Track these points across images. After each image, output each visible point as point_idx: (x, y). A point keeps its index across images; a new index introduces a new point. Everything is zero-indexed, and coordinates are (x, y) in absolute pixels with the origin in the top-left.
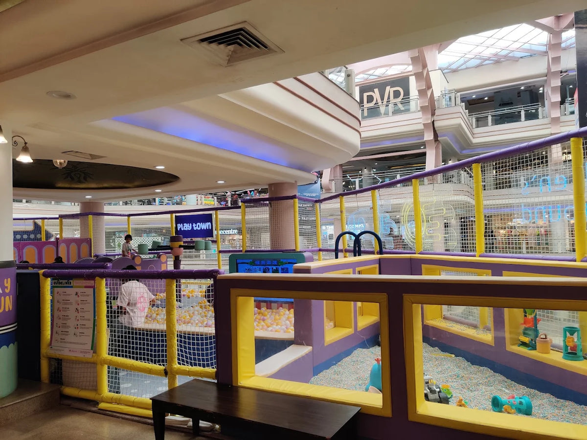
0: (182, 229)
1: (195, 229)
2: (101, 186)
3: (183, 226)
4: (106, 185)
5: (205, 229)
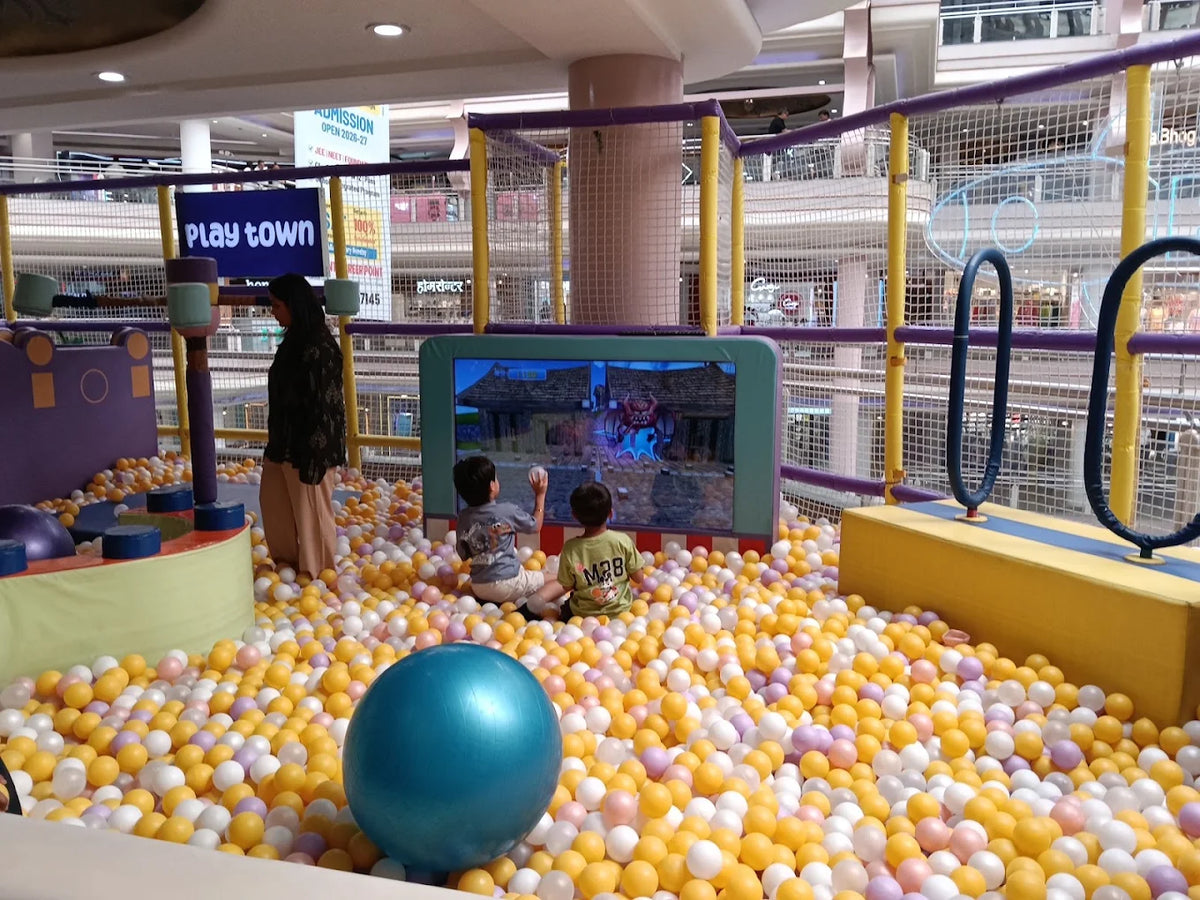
3: (209, 231)
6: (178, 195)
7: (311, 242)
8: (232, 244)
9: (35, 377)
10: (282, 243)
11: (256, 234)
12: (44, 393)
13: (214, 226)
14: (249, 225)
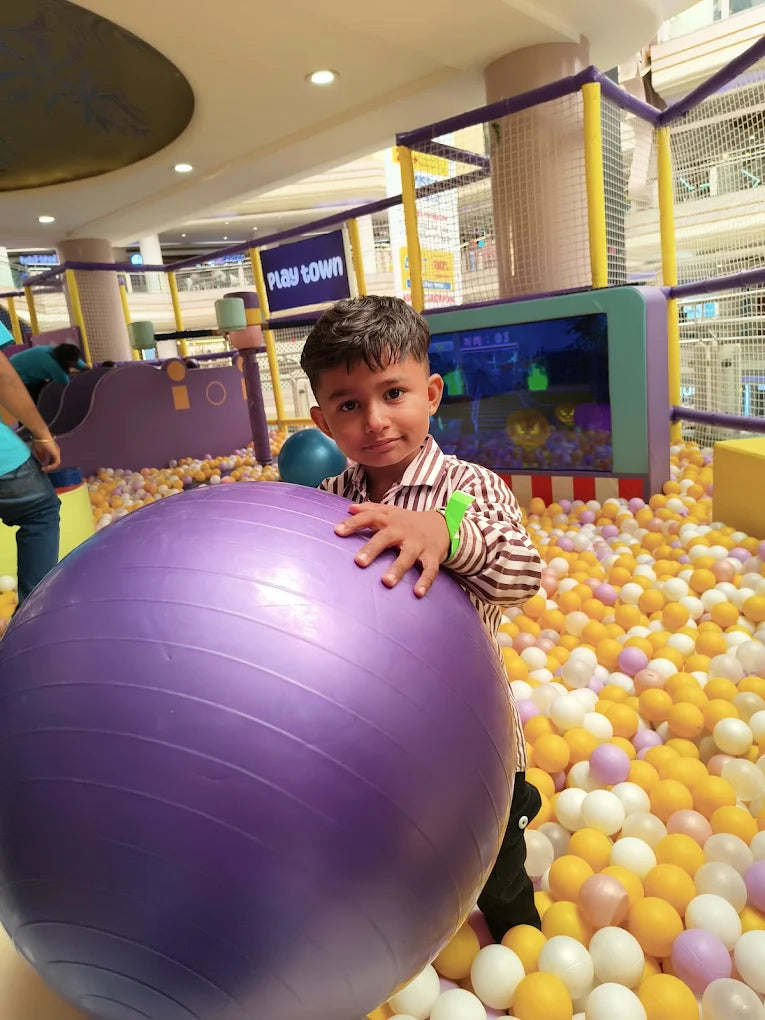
0: (280, 286)
1: (307, 280)
2: (48, 178)
3: (280, 276)
4: (59, 174)
5: (330, 277)
6: (261, 253)
7: (341, 273)
8: (295, 283)
9: (175, 389)
10: (324, 278)
11: (308, 273)
12: (181, 399)
13: (284, 271)
14: (303, 267)
